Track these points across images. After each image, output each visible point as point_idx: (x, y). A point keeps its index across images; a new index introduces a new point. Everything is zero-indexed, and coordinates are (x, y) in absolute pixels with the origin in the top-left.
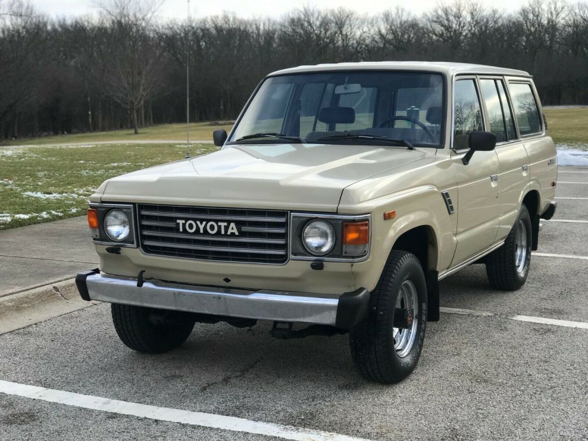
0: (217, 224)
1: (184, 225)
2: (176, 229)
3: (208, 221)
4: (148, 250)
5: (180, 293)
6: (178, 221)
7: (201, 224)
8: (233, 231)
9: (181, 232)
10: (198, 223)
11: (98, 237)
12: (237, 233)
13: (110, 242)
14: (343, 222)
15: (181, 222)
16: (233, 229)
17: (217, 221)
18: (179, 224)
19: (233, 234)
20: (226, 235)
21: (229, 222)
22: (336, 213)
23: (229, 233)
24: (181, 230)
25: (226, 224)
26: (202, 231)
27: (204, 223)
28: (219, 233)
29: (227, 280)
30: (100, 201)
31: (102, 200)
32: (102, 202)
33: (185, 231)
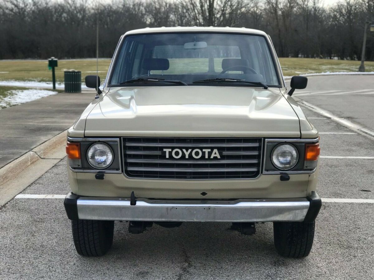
0: (202, 151)
1: (170, 153)
2: (163, 156)
3: (193, 148)
4: (130, 174)
5: (173, 207)
6: (164, 150)
7: (187, 151)
8: (215, 156)
9: (167, 159)
10: (184, 150)
11: (80, 167)
12: (219, 157)
13: (93, 170)
14: (305, 144)
15: (167, 151)
16: (216, 153)
17: (201, 149)
18: (165, 152)
19: (215, 158)
20: (209, 159)
21: (212, 149)
22: (300, 138)
23: (212, 157)
24: (167, 157)
25: (210, 150)
26: (187, 157)
27: (190, 150)
28: (203, 158)
29: (204, 194)
30: (83, 137)
31: (85, 135)
32: (85, 137)
33: (171, 157)
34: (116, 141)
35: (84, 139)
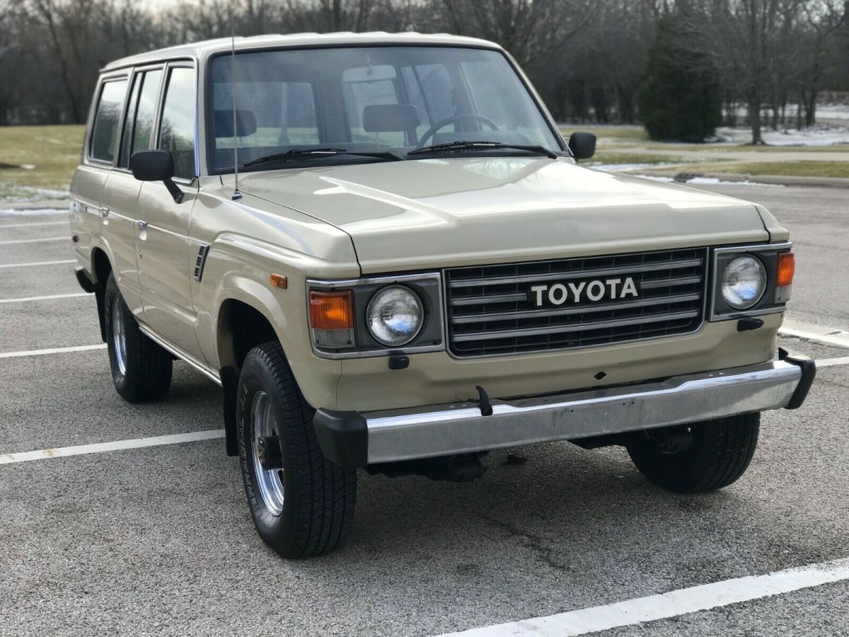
0: (604, 283)
1: (545, 294)
3: (588, 280)
4: (459, 350)
5: (566, 409)
6: (534, 289)
7: (577, 287)
8: (629, 291)
9: (539, 308)
10: (572, 286)
11: (353, 345)
12: (635, 294)
13: (381, 349)
14: (778, 253)
15: (539, 290)
16: (630, 287)
17: (603, 279)
18: (536, 292)
19: (629, 296)
20: (618, 299)
21: (623, 277)
22: (768, 242)
23: (623, 295)
24: (539, 303)
25: (618, 281)
26: (577, 299)
27: (582, 285)
29: (600, 375)
30: (358, 275)
31: (364, 272)
32: (363, 276)
33: (547, 304)
34: (435, 279)
35: (363, 281)
